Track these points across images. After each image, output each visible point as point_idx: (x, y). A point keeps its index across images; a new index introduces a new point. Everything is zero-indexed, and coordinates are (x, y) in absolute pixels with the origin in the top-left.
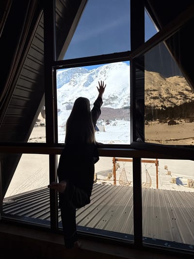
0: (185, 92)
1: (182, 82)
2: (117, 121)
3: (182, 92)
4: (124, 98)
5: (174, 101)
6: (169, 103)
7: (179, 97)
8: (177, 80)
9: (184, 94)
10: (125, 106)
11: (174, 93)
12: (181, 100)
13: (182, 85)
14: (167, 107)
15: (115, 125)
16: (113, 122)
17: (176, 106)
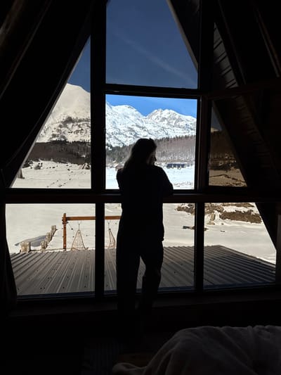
0: (136, 129)
1: (133, 115)
2: (41, 162)
3: (131, 129)
4: (53, 127)
5: (123, 139)
6: (116, 141)
7: (128, 134)
8: (126, 111)
9: (134, 131)
10: (54, 139)
11: (122, 128)
12: (130, 139)
13: (132, 118)
14: (113, 146)
15: (38, 167)
16: (35, 164)
17: (124, 147)
